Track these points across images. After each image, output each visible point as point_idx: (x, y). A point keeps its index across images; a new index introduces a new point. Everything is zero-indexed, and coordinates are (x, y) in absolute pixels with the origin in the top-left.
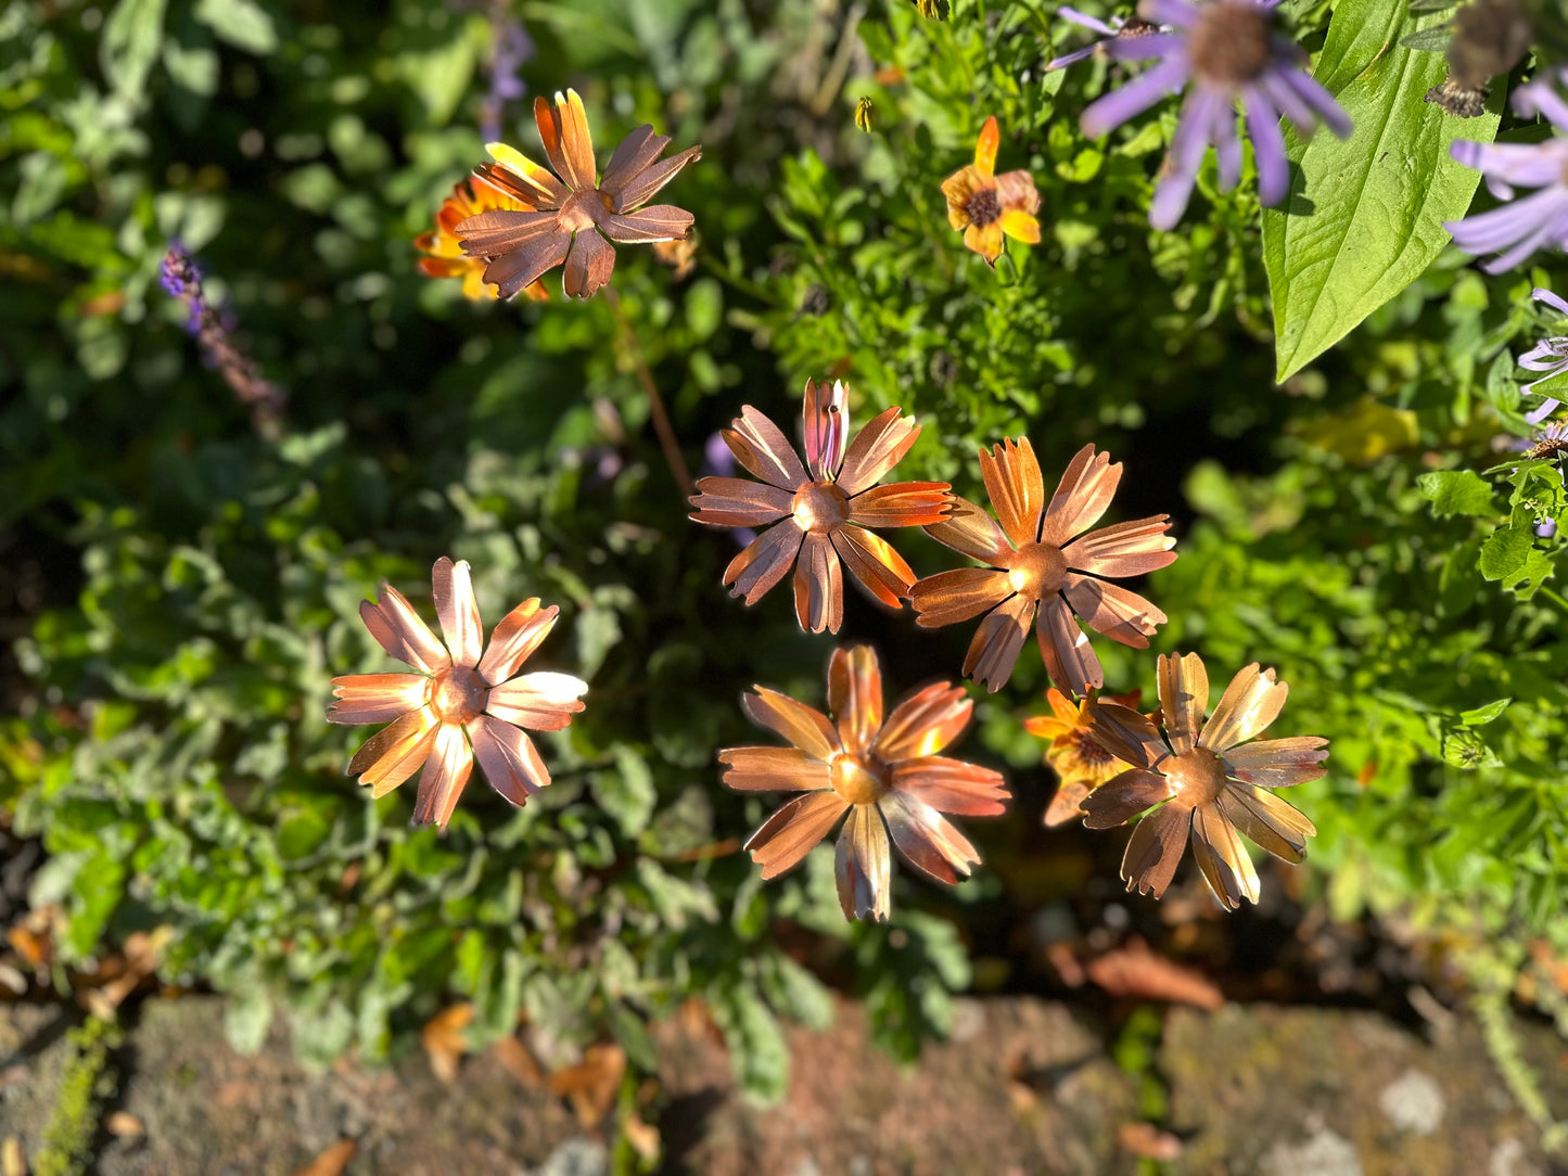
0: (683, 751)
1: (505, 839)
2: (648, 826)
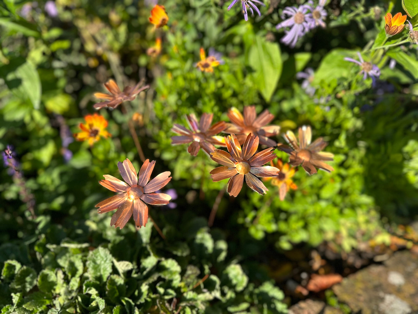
0: (182, 252)
1: (142, 301)
2: (181, 281)
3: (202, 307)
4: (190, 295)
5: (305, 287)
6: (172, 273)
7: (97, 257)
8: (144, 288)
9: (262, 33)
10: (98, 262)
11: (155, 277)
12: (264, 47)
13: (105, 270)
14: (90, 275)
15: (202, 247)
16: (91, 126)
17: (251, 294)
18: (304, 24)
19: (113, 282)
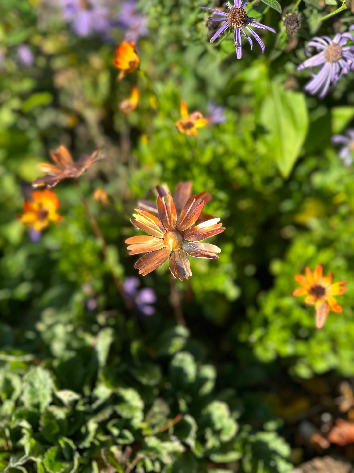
0: (150, 380)
1: (86, 444)
2: (144, 420)
3: (168, 460)
4: (152, 442)
5: (325, 436)
6: (131, 408)
7: (34, 378)
8: (92, 426)
9: (279, 78)
10: (37, 385)
11: (106, 414)
12: (283, 99)
13: (44, 397)
14: (26, 399)
15: (181, 372)
16: (40, 205)
17: (245, 443)
18: (341, 62)
19: (50, 416)
